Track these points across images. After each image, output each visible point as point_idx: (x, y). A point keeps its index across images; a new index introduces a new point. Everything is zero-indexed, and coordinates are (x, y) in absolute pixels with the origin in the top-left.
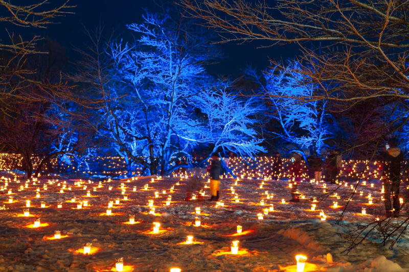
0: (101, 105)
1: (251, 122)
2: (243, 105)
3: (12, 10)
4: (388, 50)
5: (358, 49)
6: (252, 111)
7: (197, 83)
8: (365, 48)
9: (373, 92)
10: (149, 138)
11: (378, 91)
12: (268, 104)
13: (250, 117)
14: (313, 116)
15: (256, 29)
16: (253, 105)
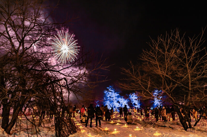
0: (103, 101)
1: (127, 103)
2: (126, 100)
4: (149, 91)
5: (145, 91)
6: (127, 101)
7: (118, 97)
8: (146, 91)
9: (147, 98)
10: (110, 106)
11: (148, 98)
12: (130, 100)
13: (127, 102)
14: (137, 102)
15: (127, 88)
16: (127, 100)
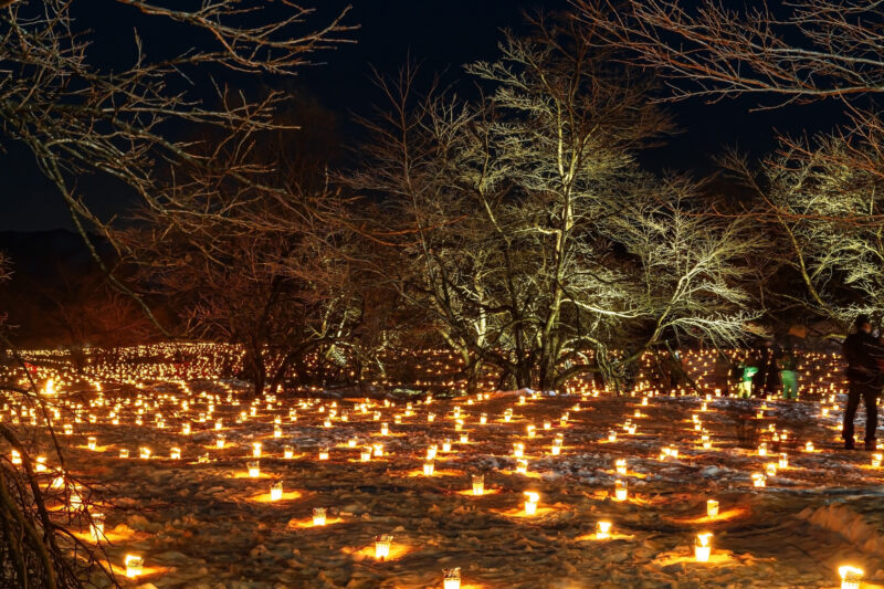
3: (225, 38)
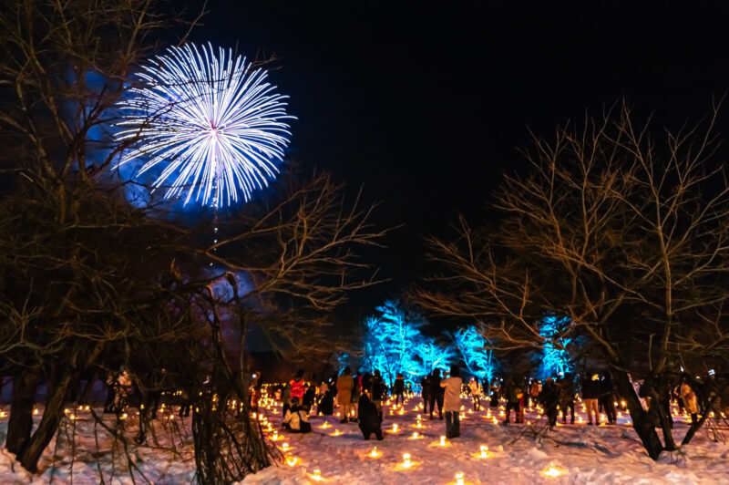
1: (448, 362)
2: (443, 352)
4: (526, 320)
5: (509, 320)
6: (449, 355)
9: (519, 344)
11: (522, 343)
14: (484, 358)
15: (448, 309)
